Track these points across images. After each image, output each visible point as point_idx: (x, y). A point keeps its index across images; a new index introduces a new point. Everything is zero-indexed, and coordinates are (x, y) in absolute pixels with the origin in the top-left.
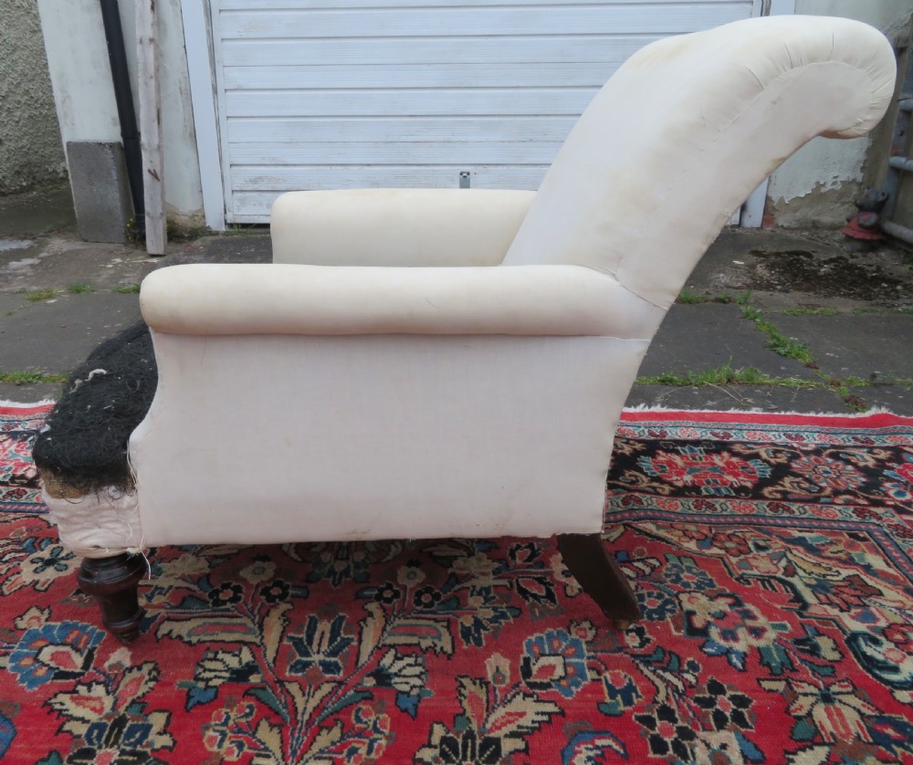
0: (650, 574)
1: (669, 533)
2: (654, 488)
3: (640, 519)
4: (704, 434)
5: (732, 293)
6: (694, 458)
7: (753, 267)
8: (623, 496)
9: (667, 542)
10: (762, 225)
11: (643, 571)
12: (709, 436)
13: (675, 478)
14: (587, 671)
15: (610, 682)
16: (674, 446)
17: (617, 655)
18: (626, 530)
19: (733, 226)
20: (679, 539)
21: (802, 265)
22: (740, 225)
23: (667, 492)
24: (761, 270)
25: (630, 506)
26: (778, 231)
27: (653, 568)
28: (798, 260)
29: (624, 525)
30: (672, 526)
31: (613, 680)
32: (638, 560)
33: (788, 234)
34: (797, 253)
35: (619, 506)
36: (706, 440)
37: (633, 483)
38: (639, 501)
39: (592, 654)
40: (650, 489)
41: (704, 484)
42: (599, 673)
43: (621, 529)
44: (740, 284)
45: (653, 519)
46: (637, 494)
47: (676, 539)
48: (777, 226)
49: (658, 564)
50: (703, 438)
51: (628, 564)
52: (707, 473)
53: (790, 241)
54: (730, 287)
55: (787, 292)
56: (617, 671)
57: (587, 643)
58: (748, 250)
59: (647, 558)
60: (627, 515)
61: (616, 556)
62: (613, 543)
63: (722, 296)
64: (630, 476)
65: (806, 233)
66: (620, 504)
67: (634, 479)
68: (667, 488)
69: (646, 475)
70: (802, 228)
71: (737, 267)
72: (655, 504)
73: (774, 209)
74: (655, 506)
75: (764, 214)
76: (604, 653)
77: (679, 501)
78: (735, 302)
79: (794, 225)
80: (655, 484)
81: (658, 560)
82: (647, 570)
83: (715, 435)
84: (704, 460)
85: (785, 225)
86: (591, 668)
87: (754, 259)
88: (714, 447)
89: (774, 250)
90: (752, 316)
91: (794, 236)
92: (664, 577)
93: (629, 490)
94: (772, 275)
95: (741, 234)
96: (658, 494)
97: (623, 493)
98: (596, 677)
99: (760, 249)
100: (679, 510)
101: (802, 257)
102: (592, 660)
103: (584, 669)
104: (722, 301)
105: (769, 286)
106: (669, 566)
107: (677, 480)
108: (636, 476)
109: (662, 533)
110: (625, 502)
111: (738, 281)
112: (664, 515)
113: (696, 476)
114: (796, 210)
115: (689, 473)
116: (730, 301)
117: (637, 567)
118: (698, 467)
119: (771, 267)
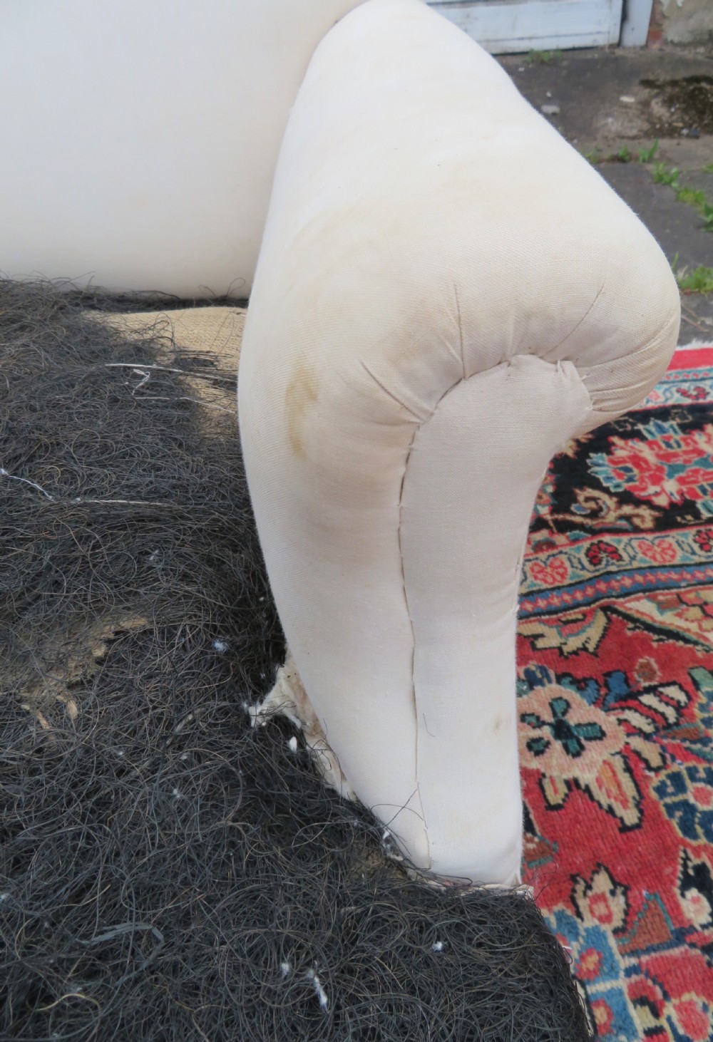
0: (677, 724)
1: (679, 615)
2: (628, 518)
3: (627, 594)
4: (668, 394)
5: (629, 146)
6: (669, 445)
7: (646, 104)
8: (586, 545)
9: (687, 641)
10: (647, 42)
11: (663, 715)
12: (677, 399)
13: (652, 489)
14: (630, 1006)
15: (681, 1031)
16: (633, 425)
17: (676, 952)
18: (609, 620)
19: (611, 46)
20: (700, 627)
21: (706, 97)
22: (619, 44)
23: (649, 524)
24: (658, 108)
25: (602, 568)
26: (668, 49)
27: (678, 708)
28: (700, 89)
29: (606, 609)
30: (680, 600)
31: (686, 1026)
32: (648, 690)
33: (679, 52)
34: (697, 79)
35: (583, 568)
36: (674, 407)
37: (594, 514)
38: (614, 553)
39: (633, 961)
40: (623, 524)
41: (698, 496)
42: (656, 1013)
43: (601, 620)
44: (634, 132)
45: (648, 590)
46: (607, 538)
47: (694, 627)
48: (666, 42)
49: (682, 697)
50: (670, 402)
51: (632, 703)
52: (696, 472)
53: (683, 62)
54: (622, 137)
55: (697, 137)
56: (686, 997)
57: (616, 932)
58: (637, 81)
59: (662, 685)
60: (602, 586)
61: (607, 685)
62: (595, 654)
63: (621, 153)
64: (587, 499)
65: (701, 50)
66: (585, 561)
67: (592, 505)
68: (646, 517)
69: (606, 490)
70: (695, 43)
71: (626, 106)
72: (640, 556)
73: (664, 16)
74: (642, 561)
75: (651, 24)
76: (653, 955)
77: (673, 537)
78: (637, 158)
79: (687, 38)
80: (627, 509)
81: (681, 688)
82: (671, 714)
83: (684, 393)
84: (684, 448)
85: (676, 39)
86: (641, 1001)
87: (646, 93)
88: (690, 418)
89: (668, 78)
90: (667, 179)
91: (688, 54)
92: (702, 727)
93: (594, 532)
94: (672, 114)
95: (622, 57)
96: (637, 530)
97: (585, 539)
98: (652, 1022)
99: (651, 77)
100: (677, 561)
101: (704, 85)
102: (635, 978)
103: (625, 1008)
104: (621, 160)
105: (672, 132)
106: (704, 700)
107: (657, 494)
108: (595, 499)
109: (669, 619)
110: (594, 559)
111: (632, 128)
112: (663, 575)
113: (682, 481)
114: (690, 16)
115: (670, 476)
116: (631, 159)
117: (650, 707)
118: (679, 461)
119: (669, 102)
